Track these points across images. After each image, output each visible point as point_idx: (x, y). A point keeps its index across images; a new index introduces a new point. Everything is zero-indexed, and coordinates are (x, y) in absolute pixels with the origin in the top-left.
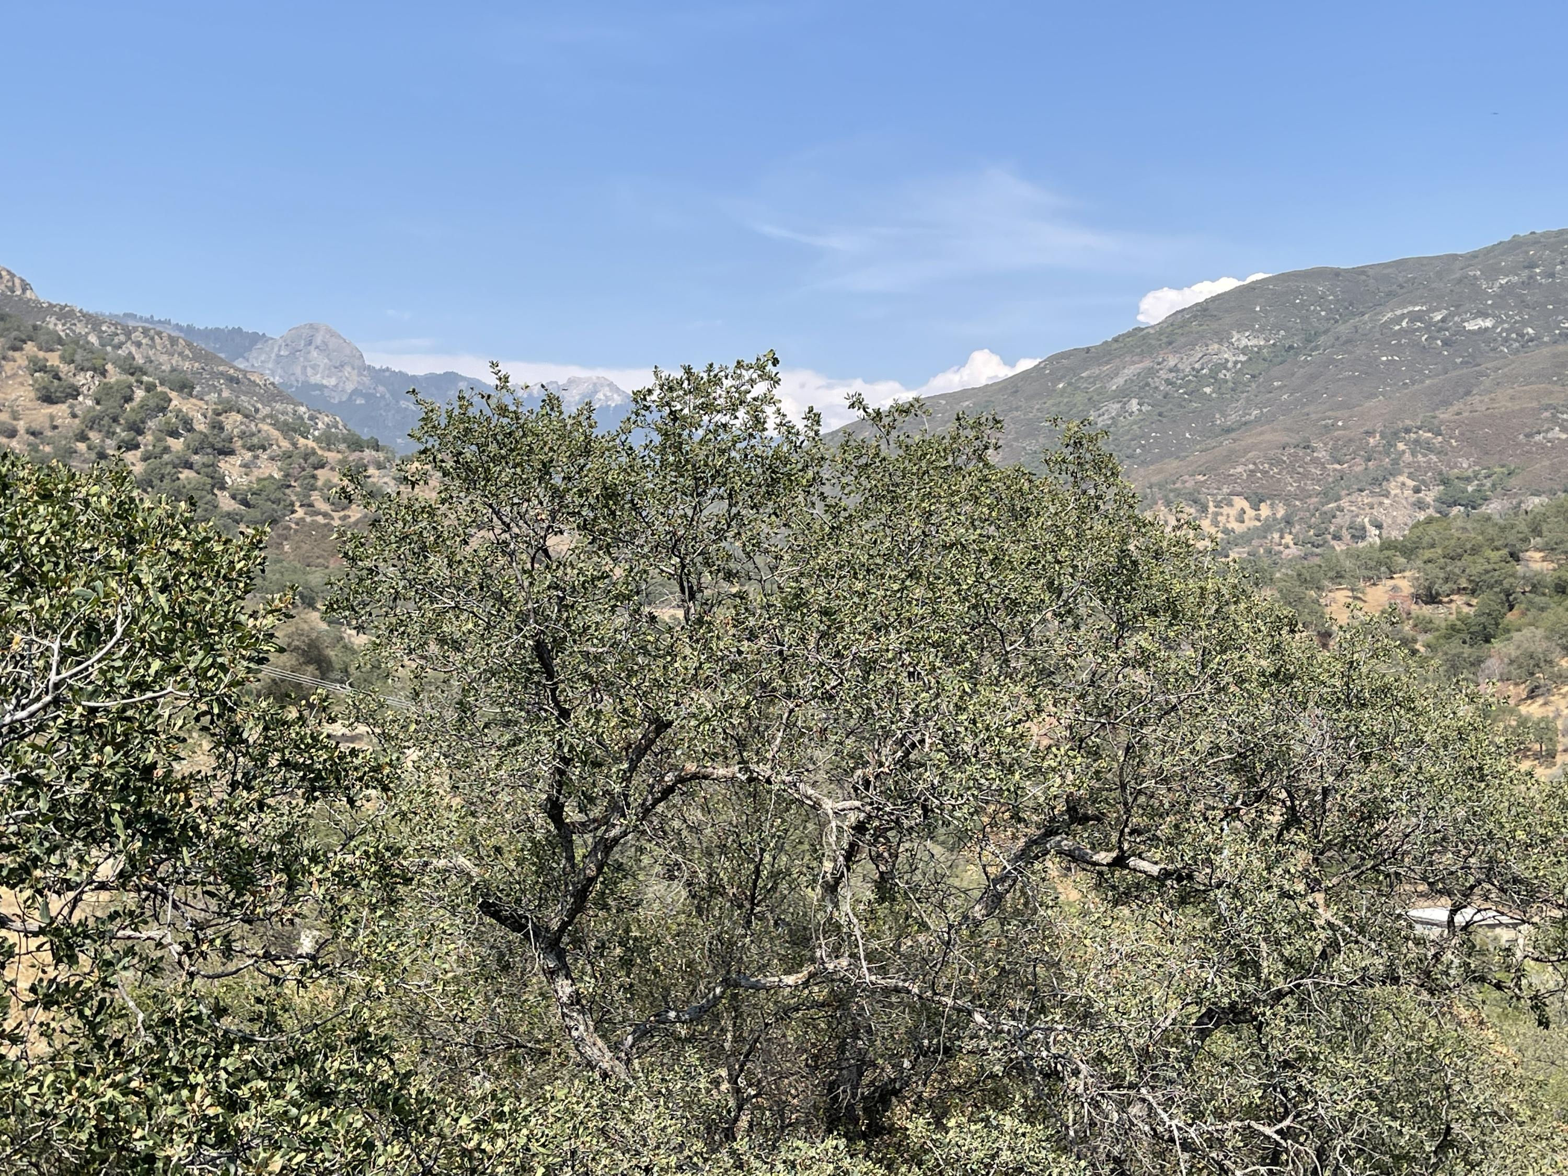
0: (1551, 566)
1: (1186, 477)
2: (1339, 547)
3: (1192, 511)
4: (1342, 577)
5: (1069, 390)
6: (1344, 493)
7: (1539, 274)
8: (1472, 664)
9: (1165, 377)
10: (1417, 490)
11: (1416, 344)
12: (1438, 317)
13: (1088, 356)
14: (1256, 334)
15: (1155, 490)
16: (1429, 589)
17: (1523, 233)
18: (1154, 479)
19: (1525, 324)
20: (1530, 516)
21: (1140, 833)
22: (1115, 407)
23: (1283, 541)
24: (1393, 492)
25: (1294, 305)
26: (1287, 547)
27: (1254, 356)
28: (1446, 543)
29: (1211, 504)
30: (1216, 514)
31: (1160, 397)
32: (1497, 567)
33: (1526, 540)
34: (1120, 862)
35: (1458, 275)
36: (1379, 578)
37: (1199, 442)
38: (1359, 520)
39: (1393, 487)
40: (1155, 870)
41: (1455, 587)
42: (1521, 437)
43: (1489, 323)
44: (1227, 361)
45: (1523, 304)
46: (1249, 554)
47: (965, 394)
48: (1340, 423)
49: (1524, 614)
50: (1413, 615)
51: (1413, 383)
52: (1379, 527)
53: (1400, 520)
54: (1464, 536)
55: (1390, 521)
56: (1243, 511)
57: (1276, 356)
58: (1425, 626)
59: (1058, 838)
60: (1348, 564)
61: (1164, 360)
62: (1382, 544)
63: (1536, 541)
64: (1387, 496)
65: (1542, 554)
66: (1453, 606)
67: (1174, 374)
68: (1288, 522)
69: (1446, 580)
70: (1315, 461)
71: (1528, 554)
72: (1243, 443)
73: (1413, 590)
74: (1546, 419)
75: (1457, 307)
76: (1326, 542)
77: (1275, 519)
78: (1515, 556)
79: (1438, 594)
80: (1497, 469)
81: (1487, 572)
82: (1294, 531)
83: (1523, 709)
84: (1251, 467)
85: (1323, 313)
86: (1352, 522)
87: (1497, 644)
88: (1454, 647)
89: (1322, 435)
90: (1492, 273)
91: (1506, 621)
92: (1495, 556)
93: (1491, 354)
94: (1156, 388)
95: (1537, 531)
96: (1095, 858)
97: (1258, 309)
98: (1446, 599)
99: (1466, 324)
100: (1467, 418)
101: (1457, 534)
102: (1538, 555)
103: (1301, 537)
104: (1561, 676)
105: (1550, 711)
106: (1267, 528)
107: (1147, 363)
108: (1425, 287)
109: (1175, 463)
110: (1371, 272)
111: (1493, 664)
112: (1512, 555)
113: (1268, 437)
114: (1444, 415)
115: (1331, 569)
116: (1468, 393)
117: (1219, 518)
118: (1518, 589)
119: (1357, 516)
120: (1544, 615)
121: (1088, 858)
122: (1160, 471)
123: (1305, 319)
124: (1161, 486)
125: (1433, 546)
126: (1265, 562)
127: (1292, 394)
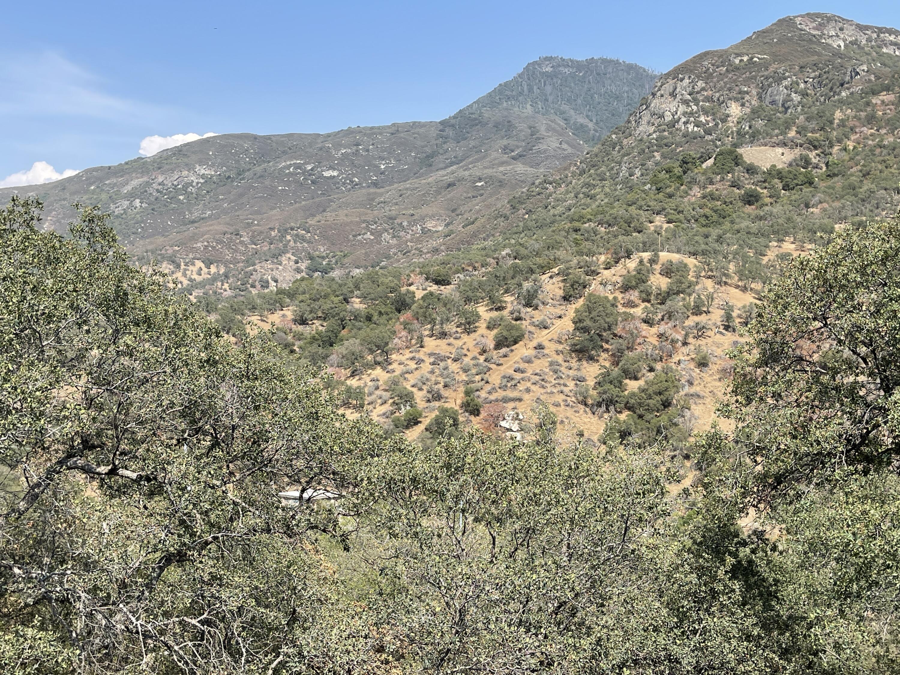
0: (364, 306)
1: (167, 248)
2: (254, 291)
3: (171, 267)
4: (255, 308)
5: (98, 190)
6: (257, 261)
7: (361, 149)
8: (323, 358)
9: (156, 188)
10: (297, 262)
11: (297, 182)
12: (309, 167)
13: (110, 171)
14: (210, 167)
15: (149, 254)
16: (302, 317)
17: (354, 126)
18: (150, 247)
19: (354, 175)
20: (354, 280)
21: (126, 455)
22: (126, 203)
23: (223, 287)
24: (284, 263)
25: (231, 153)
26: (225, 290)
27: (208, 180)
28: (311, 292)
29: (182, 264)
30: (185, 270)
31: (153, 200)
32: (337, 306)
33: (352, 292)
34: (113, 472)
35: (320, 146)
36: (275, 310)
37: (176, 228)
38: (265, 277)
39: (284, 259)
40: (134, 476)
41: (315, 316)
42: (351, 236)
43: (335, 173)
44: (193, 181)
45: (353, 164)
46: (204, 294)
47: (30, 188)
48: (256, 222)
49: (350, 331)
50: (293, 330)
51: (296, 202)
52: (276, 281)
53: (287, 278)
54: (320, 288)
55: (282, 278)
56: (201, 269)
57: (221, 181)
58: (299, 336)
59: (75, 459)
60: (258, 301)
61: (156, 178)
62: (277, 291)
63: (357, 293)
64: (280, 265)
65: (359, 300)
66: (314, 326)
67: (161, 187)
68: (226, 276)
69: (311, 312)
70: (242, 242)
71: (353, 299)
72: (201, 230)
73: (293, 317)
74: (364, 228)
75: (319, 163)
76: (247, 289)
77: (219, 274)
78: (346, 300)
79: (306, 319)
80: (339, 253)
81: (332, 308)
82: (229, 281)
83: (348, 382)
84: (206, 243)
85: (247, 159)
86: (262, 278)
87: (336, 347)
88: (314, 348)
89: (246, 228)
90: (338, 146)
91: (341, 335)
92: (336, 300)
93: (336, 191)
94: (151, 194)
95: (357, 288)
96: (98, 470)
97: (211, 153)
98: (310, 323)
99: (323, 173)
100: (323, 224)
101: (317, 287)
102: (358, 300)
103: (233, 285)
104: (368, 365)
105: (361, 383)
106: (214, 279)
107: (145, 179)
108: (303, 150)
109: (162, 239)
110: (274, 139)
111: (334, 358)
112: (345, 299)
113: (216, 227)
114: (312, 222)
115: (249, 304)
116: (324, 211)
117: (187, 272)
118: (347, 318)
119: (264, 275)
120: (361, 332)
121: (93, 470)
122: (151, 243)
123: (237, 162)
124: (153, 252)
125: (304, 293)
126: (213, 299)
127: (229, 204)
